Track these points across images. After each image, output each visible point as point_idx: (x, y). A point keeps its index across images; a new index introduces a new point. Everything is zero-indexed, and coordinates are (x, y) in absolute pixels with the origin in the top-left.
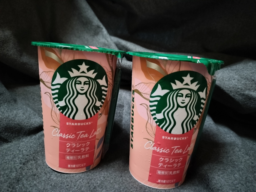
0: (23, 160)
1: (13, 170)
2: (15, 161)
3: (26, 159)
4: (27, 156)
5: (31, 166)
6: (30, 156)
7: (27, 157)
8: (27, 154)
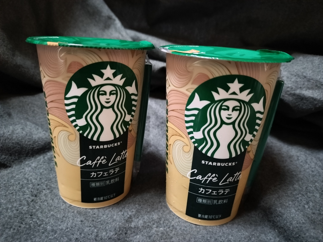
0: (35, 191)
1: (23, 202)
2: (24, 192)
3: (38, 190)
4: (38, 185)
5: (45, 197)
6: (41, 186)
7: (38, 187)
8: (38, 183)
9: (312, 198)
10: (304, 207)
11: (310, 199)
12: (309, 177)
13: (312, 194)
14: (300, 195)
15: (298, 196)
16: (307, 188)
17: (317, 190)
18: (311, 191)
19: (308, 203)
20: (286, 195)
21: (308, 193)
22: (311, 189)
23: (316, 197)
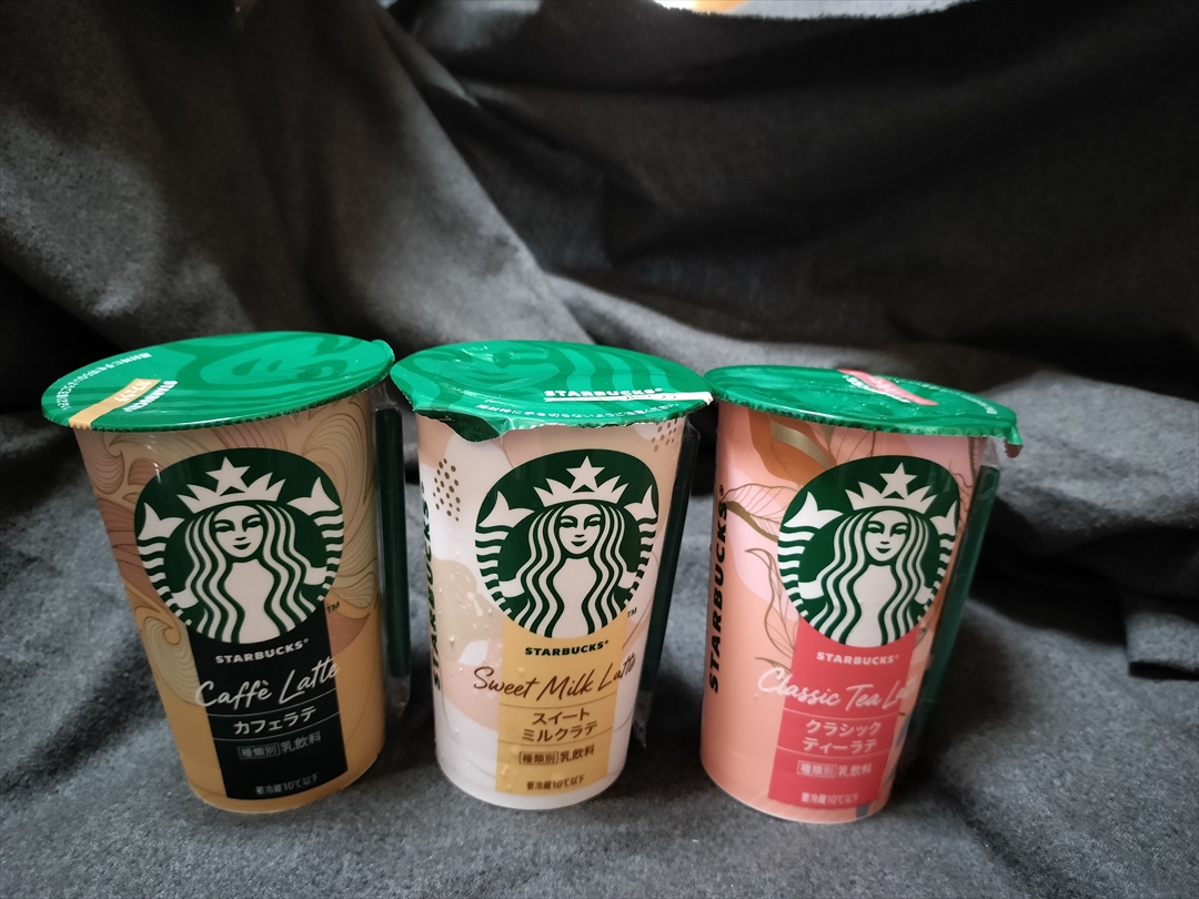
9: (1072, 764)
10: (1052, 783)
11: (1067, 766)
12: (1073, 711)
13: (1072, 754)
14: (1043, 755)
15: (1037, 757)
16: (1062, 738)
17: (1089, 743)
18: (1072, 747)
19: (1061, 775)
20: (1009, 753)
21: (1065, 751)
22: (1073, 741)
23: (1083, 761)
